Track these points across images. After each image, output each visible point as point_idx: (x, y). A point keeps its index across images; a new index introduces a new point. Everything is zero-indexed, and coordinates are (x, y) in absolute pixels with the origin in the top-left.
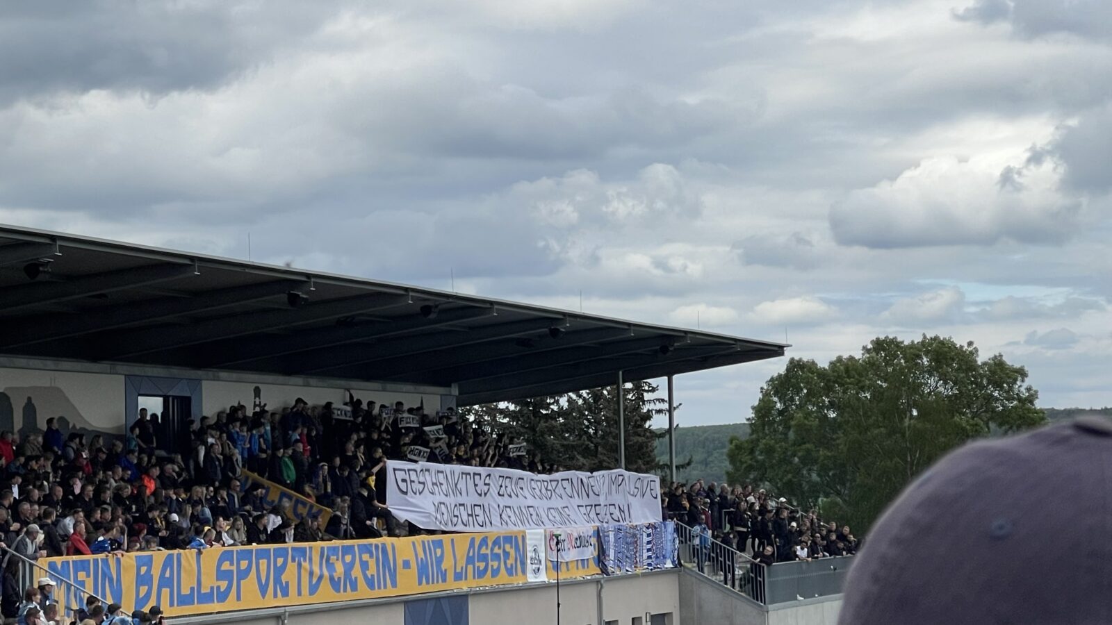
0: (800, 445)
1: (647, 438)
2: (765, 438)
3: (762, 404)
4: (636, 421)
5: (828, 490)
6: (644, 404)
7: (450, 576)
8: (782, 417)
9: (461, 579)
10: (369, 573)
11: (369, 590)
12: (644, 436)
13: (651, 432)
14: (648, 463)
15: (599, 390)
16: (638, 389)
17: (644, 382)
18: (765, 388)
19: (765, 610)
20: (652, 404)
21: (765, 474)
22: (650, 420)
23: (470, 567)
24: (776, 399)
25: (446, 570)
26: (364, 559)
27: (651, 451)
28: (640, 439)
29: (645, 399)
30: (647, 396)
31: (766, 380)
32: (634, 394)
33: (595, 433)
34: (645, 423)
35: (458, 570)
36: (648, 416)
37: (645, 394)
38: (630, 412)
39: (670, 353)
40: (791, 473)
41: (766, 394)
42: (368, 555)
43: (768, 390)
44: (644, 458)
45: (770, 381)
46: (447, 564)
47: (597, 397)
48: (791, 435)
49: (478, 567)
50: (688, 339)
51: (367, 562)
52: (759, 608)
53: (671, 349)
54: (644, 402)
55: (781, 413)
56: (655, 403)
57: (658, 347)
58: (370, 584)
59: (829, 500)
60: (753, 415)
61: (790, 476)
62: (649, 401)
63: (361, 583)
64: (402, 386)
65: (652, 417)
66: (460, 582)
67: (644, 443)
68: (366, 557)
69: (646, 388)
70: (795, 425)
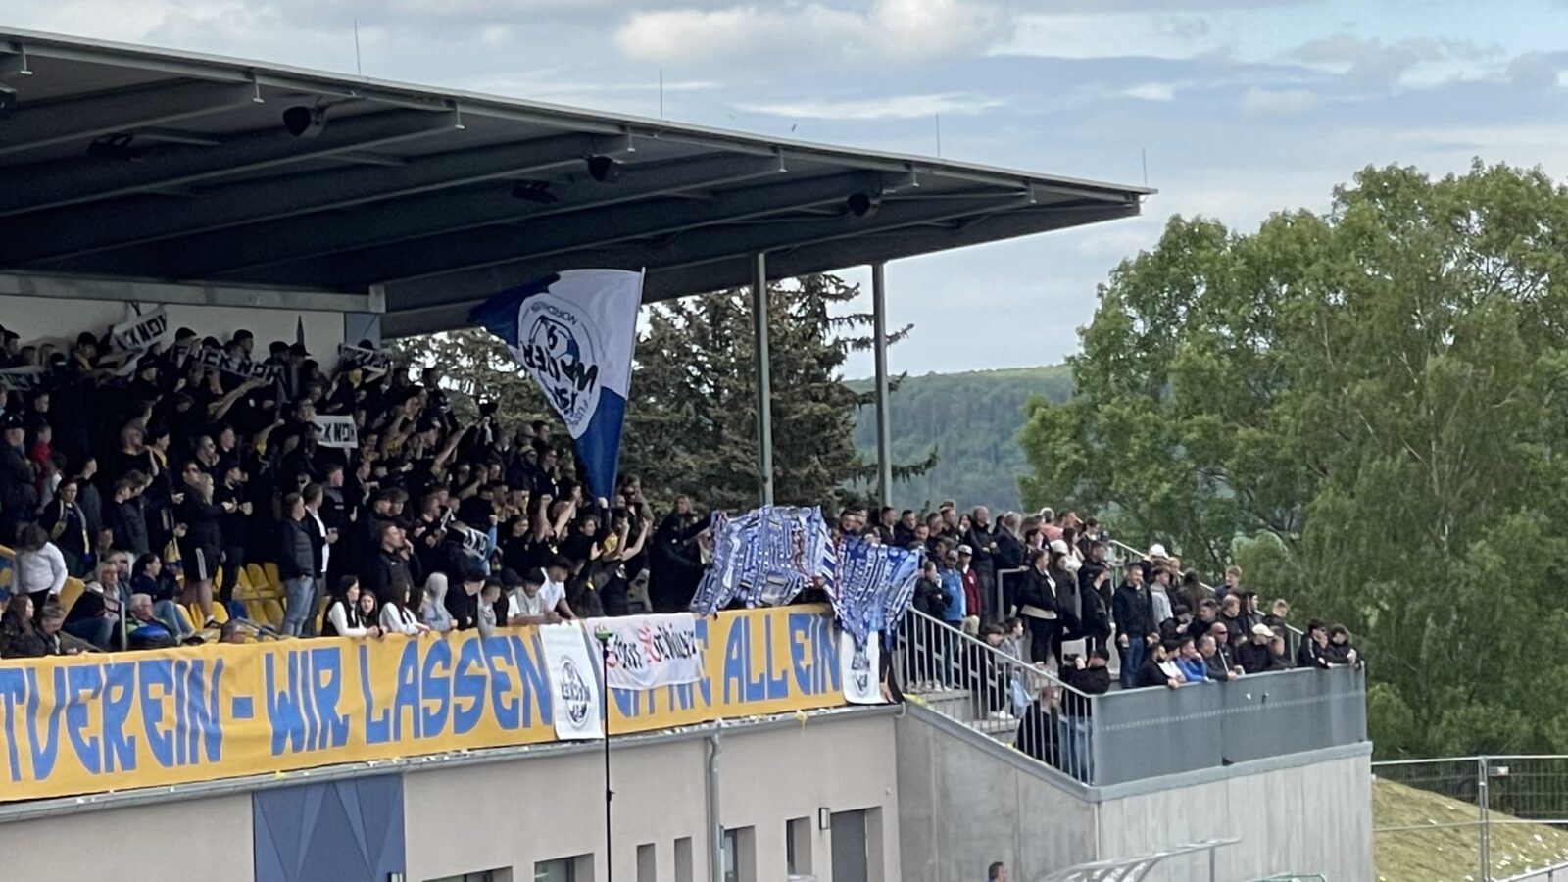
0: (1189, 417)
1: (834, 405)
2: (1109, 402)
3: (1102, 323)
4: (809, 367)
5: (1253, 518)
6: (826, 325)
7: (358, 729)
8: (1148, 352)
9: (386, 738)
10: (161, 728)
11: (160, 766)
12: (826, 400)
13: (843, 390)
14: (835, 462)
15: (721, 297)
16: (812, 290)
17: (826, 277)
18: (1109, 286)
19: (1093, 797)
20: (846, 326)
21: (1110, 483)
22: (840, 362)
23: (407, 710)
24: (1132, 311)
25: (346, 718)
26: (152, 696)
27: (843, 436)
28: (820, 408)
29: (830, 315)
30: (832, 309)
31: (1111, 269)
32: (804, 305)
33: (716, 395)
34: (829, 371)
35: (378, 717)
36: (834, 357)
37: (829, 304)
38: (795, 346)
39: (870, 212)
40: (1168, 482)
41: (1111, 302)
42: (162, 686)
43: (1114, 290)
44: (827, 451)
45: (1120, 270)
46: (349, 704)
47: (718, 313)
48: (1171, 393)
49: (427, 710)
50: (915, 177)
51: (158, 701)
52: (1081, 795)
53: (874, 202)
54: (826, 321)
55: (1144, 343)
56: (851, 325)
57: (845, 199)
58: (163, 751)
59: (1255, 543)
60: (1082, 350)
61: (1166, 487)
62: (839, 320)
63: (144, 749)
64: (253, 293)
65: (844, 357)
66: (384, 744)
67: (825, 415)
68: (156, 690)
69: (832, 290)
70: (1179, 371)
